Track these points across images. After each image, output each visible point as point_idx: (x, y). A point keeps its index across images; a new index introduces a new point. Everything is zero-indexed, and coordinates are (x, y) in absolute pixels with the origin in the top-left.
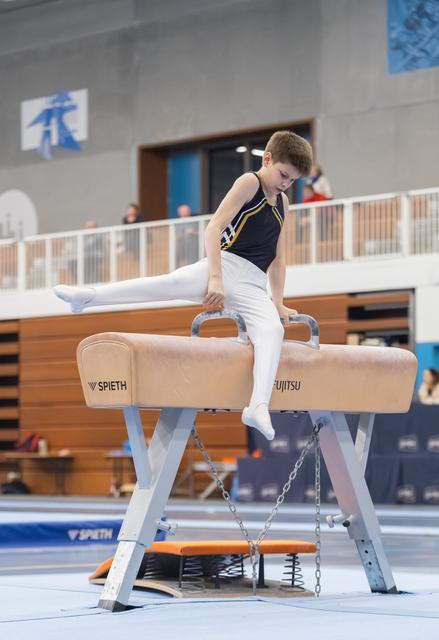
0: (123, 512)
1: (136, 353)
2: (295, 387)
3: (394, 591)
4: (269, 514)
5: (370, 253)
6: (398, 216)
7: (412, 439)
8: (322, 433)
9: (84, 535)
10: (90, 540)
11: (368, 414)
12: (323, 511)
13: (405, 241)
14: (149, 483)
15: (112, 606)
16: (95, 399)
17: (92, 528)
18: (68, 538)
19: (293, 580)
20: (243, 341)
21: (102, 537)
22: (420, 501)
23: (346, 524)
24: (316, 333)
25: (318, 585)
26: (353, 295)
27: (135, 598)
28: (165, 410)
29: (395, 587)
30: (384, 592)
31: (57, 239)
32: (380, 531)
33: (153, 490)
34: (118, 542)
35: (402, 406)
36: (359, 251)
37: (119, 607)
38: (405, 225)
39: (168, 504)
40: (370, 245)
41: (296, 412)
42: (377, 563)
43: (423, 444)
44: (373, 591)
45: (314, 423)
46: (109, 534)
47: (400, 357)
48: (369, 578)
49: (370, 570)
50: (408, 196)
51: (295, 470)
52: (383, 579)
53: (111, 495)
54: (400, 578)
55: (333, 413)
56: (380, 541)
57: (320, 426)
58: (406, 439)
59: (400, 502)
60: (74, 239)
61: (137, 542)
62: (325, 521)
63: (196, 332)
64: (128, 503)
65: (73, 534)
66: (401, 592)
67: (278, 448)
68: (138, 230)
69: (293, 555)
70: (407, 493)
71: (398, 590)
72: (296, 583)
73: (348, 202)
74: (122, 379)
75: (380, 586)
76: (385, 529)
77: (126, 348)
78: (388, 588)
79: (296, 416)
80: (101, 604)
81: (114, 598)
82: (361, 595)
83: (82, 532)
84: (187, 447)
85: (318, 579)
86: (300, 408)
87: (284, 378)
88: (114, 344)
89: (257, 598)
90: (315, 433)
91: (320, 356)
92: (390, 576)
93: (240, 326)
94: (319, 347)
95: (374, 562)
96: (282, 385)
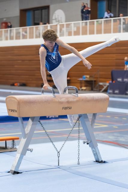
1: (19, 102)
2: (70, 108)
14: (25, 137)
15: (13, 173)
20: (53, 96)
29: (102, 161)
30: (98, 161)
33: (26, 139)
42: (97, 154)
44: (96, 161)
48: (95, 158)
49: (95, 156)
52: (98, 158)
55: (83, 114)
57: (80, 117)
61: (21, 154)
74: (16, 109)
77: (17, 101)
78: (100, 161)
81: (14, 170)
85: (79, 160)
87: (66, 106)
88: (14, 99)
89: (59, 166)
90: (78, 119)
91: (78, 99)
92: (101, 158)
93: (53, 92)
94: (78, 96)
95: (96, 154)
96: (66, 108)
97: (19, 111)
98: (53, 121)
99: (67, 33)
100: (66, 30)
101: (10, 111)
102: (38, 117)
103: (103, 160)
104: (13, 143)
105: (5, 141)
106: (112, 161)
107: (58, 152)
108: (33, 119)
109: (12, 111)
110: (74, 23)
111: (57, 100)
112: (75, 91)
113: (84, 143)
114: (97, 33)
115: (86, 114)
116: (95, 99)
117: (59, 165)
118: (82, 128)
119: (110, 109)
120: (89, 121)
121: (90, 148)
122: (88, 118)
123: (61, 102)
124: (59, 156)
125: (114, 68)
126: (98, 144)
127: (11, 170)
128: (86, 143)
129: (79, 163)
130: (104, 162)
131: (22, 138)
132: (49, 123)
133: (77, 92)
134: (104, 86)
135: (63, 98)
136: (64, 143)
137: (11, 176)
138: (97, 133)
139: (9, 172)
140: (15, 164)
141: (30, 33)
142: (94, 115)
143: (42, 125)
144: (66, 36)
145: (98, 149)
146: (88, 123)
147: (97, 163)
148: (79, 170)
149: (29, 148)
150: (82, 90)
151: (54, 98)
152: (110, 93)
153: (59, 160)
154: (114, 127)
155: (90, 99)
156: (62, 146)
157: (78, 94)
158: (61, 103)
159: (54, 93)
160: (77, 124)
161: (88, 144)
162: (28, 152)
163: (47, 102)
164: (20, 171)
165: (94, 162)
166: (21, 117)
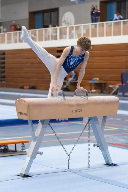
1: (28, 105)
2: (80, 111)
3: (112, 165)
14: (35, 140)
15: (23, 176)
18: (56, 120)
20: (63, 99)
25: (89, 164)
29: (112, 163)
33: (36, 142)
48: (105, 161)
49: (105, 159)
52: (109, 161)
61: (31, 157)
74: (26, 112)
77: (26, 104)
81: (24, 173)
85: (89, 162)
87: (76, 109)
88: (23, 102)
89: (69, 170)
90: (88, 122)
91: (88, 102)
92: (111, 161)
93: (62, 95)
94: (88, 99)
95: (106, 157)
96: (76, 111)
97: (29, 114)
98: (62, 124)
99: (77, 35)
100: (76, 32)
102: (49, 120)
103: (114, 163)
104: (23, 146)
105: (14, 145)
106: (123, 164)
107: (68, 155)
108: (43, 122)
109: (22, 114)
110: (83, 26)
111: (67, 103)
112: (85, 94)
113: (94, 146)
114: (107, 35)
115: (97, 117)
116: (105, 101)
117: (69, 168)
118: (92, 131)
119: (120, 112)
120: (99, 124)
121: (101, 151)
122: (98, 120)
123: (70, 104)
124: (69, 159)
125: (124, 71)
126: (109, 147)
127: (21, 173)
128: (96, 146)
129: (89, 167)
130: (115, 165)
131: (32, 141)
132: (59, 126)
133: (87, 95)
134: (114, 89)
135: (73, 100)
136: (75, 146)
137: (21, 179)
138: (108, 136)
139: (19, 175)
140: (25, 167)
141: (39, 36)
142: (105, 118)
143: (51, 128)
144: (75, 38)
145: (108, 152)
146: (99, 126)
147: (107, 166)
148: (90, 173)
149: (39, 151)
150: (92, 92)
151: (64, 101)
152: (120, 96)
153: (69, 163)
154: (124, 130)
155: (100, 102)
156: (73, 149)
157: (88, 97)
158: (71, 106)
159: (64, 96)
160: (87, 127)
161: (98, 147)
162: (38, 155)
163: (57, 105)
164: (30, 174)
165: (105, 165)
166: (31, 121)
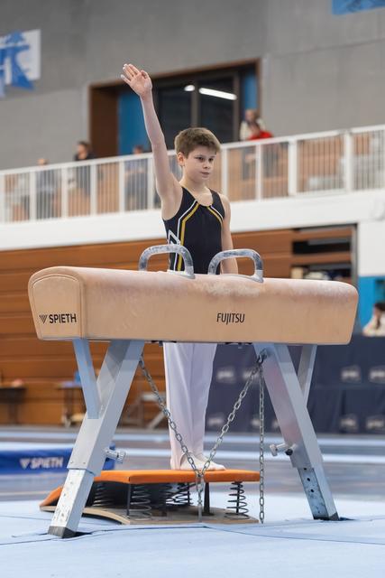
0: (73, 441)
1: (85, 286)
2: (239, 320)
3: (336, 518)
4: (214, 444)
5: (314, 190)
6: (341, 153)
7: (354, 370)
8: (266, 364)
9: (35, 464)
10: (41, 469)
11: (311, 346)
12: (267, 440)
13: (348, 177)
14: (98, 413)
15: (61, 533)
16: (45, 331)
17: (44, 457)
18: (20, 466)
19: (238, 508)
21: (53, 466)
22: (362, 430)
23: (289, 453)
24: (260, 267)
25: (262, 512)
26: (297, 230)
27: (84, 525)
28: (113, 342)
29: (336, 514)
30: (325, 518)
31: (10, 176)
32: (322, 460)
33: (101, 419)
34: (68, 470)
35: (344, 338)
36: (303, 187)
37: (68, 534)
38: (347, 162)
39: (116, 433)
40: (314, 181)
41: (240, 343)
42: (319, 490)
43: (365, 374)
44: (315, 518)
45: (258, 354)
46: (60, 462)
47: (341, 290)
48: (312, 505)
49: (312, 497)
50: (351, 134)
51: (240, 400)
52: (325, 506)
53: (62, 425)
54: (342, 506)
55: (276, 344)
56: (322, 469)
57: (264, 357)
58: (349, 370)
59: (343, 432)
60: (27, 176)
61: (86, 470)
62: (268, 450)
63: (143, 266)
64: (78, 432)
65: (24, 463)
66: (342, 519)
67: (224, 379)
68: (89, 167)
69: (237, 483)
70: (350, 423)
71: (340, 516)
72: (240, 511)
73: (292, 140)
74: (72, 309)
75: (322, 513)
76: (327, 458)
77: (76, 281)
78: (330, 515)
79: (240, 348)
80: (51, 530)
82: (303, 522)
83: (34, 461)
84: (136, 378)
85: (262, 506)
86: (244, 339)
87: (228, 311)
88: (64, 277)
90: (259, 364)
91: (264, 290)
92: (332, 503)
94: (263, 281)
95: (315, 490)
96: (227, 318)
97: (87, 315)
101: (48, 318)
102: (143, 341)
109: (56, 318)
111: (202, 289)
121: (296, 469)
123: (212, 293)
127: (51, 528)
135: (218, 281)
147: (319, 522)
151: (191, 281)
155: (300, 293)
158: (212, 297)
